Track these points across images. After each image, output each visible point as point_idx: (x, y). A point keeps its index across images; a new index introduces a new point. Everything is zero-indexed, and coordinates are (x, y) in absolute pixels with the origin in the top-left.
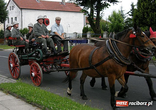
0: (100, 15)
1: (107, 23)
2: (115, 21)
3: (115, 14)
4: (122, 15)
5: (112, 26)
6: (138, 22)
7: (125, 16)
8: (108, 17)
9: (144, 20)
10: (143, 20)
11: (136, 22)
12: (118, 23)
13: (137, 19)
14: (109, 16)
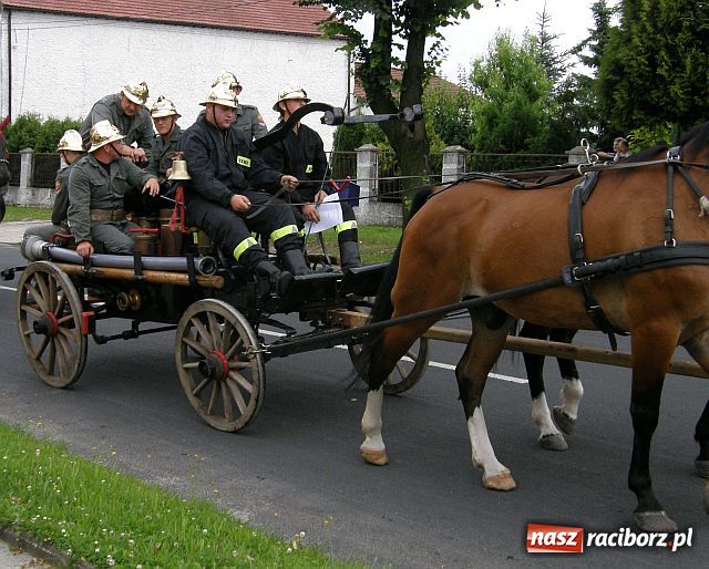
0: (426, 57)
1: (464, 99)
2: (507, 89)
3: (506, 51)
4: (546, 60)
5: (491, 120)
6: (622, 98)
7: (558, 66)
8: (470, 70)
9: (657, 88)
10: (648, 90)
11: (614, 101)
12: (519, 103)
13: (620, 81)
14: (477, 64)
